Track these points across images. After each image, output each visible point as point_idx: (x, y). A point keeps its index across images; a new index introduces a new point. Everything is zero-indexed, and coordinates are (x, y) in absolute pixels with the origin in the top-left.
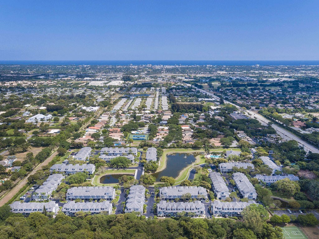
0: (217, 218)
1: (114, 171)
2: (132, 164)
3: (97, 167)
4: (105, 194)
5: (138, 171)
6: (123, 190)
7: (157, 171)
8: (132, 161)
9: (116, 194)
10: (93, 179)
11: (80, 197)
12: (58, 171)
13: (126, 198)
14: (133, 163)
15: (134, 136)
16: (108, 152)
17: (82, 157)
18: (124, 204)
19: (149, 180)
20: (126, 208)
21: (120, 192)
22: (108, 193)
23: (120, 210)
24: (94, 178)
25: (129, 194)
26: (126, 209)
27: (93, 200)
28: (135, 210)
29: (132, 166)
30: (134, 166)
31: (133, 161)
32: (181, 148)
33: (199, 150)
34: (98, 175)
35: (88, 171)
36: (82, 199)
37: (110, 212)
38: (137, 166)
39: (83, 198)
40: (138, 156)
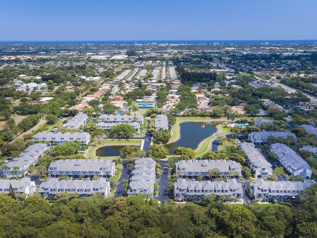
0: (261, 204)
1: (114, 141)
2: (138, 134)
3: (93, 137)
4: (101, 169)
5: (146, 142)
6: (125, 164)
7: (170, 142)
8: (137, 130)
9: (115, 170)
10: (87, 151)
11: (67, 172)
12: (43, 140)
13: (129, 174)
14: (138, 132)
15: (139, 104)
16: (107, 120)
17: (75, 125)
18: (126, 182)
19: (160, 152)
20: (129, 188)
21: (121, 167)
22: (104, 168)
23: (121, 191)
24: (88, 149)
25: (134, 169)
26: (130, 190)
27: (85, 177)
28: (142, 192)
29: (138, 136)
30: (140, 136)
31: (139, 130)
32: (197, 116)
33: (219, 118)
34: (94, 146)
35: (81, 140)
36: (70, 176)
37: (106, 194)
38: (143, 135)
39: (71, 174)
40: (145, 125)
